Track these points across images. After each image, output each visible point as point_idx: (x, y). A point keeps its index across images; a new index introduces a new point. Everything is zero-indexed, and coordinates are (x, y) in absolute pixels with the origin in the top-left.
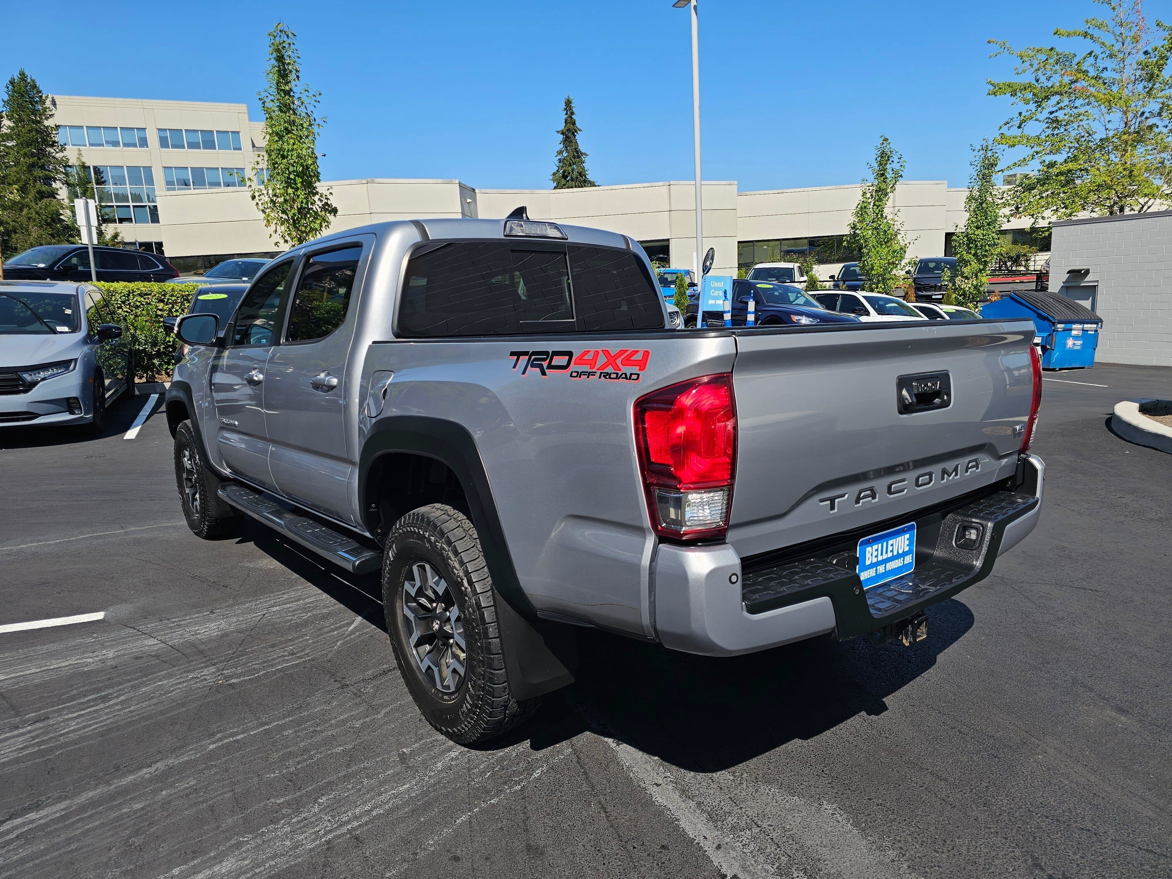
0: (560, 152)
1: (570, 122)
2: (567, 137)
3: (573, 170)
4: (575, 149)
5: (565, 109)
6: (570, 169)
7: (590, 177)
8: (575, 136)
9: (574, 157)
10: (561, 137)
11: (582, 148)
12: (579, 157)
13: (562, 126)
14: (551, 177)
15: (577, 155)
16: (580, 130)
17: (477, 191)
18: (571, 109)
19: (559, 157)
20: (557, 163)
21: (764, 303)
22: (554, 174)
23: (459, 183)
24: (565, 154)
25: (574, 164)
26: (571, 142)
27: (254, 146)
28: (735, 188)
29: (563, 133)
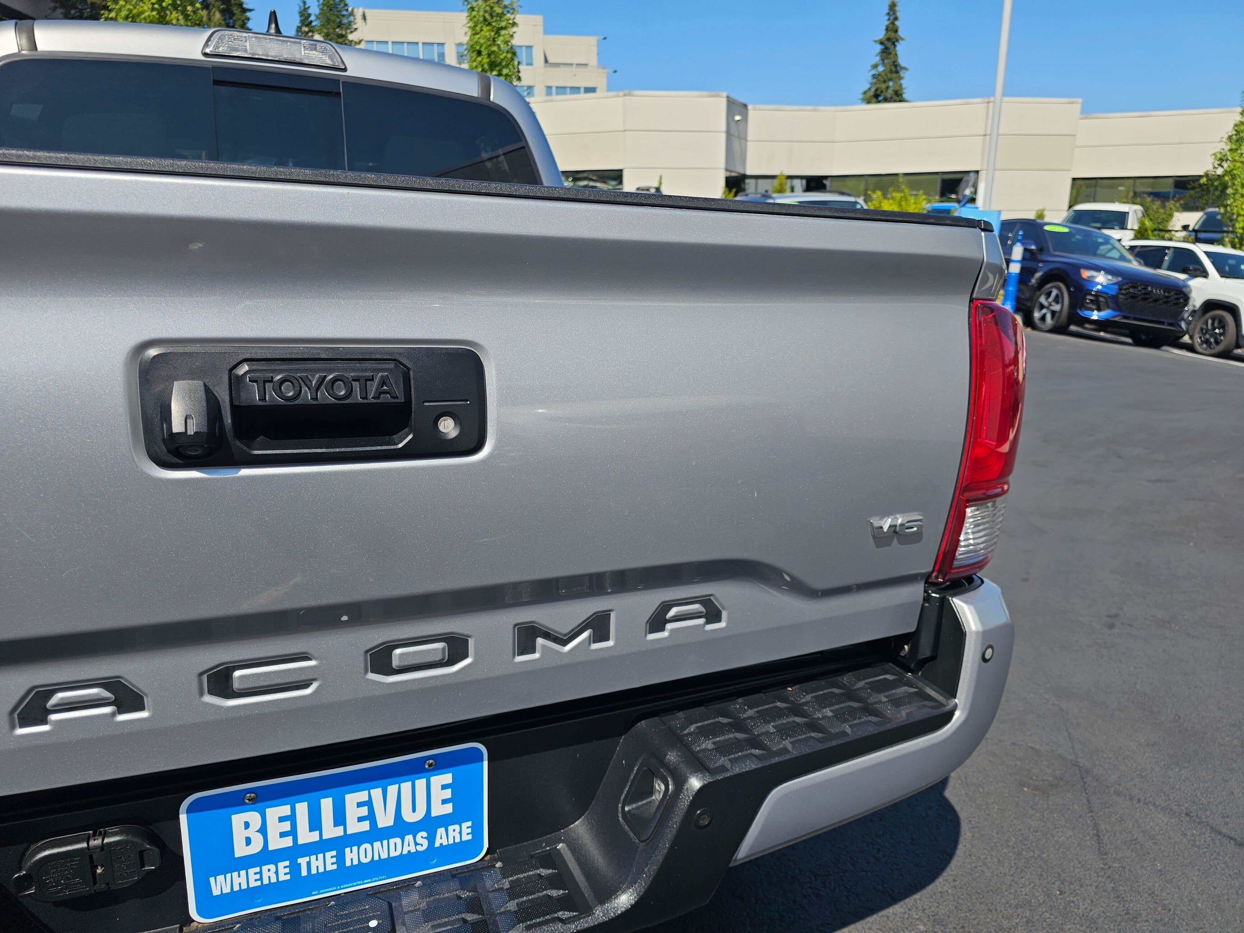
0: (875, 66)
1: (892, 28)
2: (886, 48)
3: (888, 88)
4: (894, 62)
5: (888, 14)
6: (883, 86)
7: (905, 96)
8: (895, 46)
9: (891, 72)
10: (879, 48)
11: (902, 61)
12: (897, 72)
13: (881, 34)
14: (861, 96)
15: (895, 69)
16: (903, 39)
17: (750, 107)
18: (894, 13)
19: (874, 72)
20: (870, 79)
21: (1049, 250)
22: (865, 93)
23: (728, 97)
24: (881, 69)
25: (891, 80)
26: (890, 53)
27: (546, 61)
28: (1077, 107)
29: (882, 43)
